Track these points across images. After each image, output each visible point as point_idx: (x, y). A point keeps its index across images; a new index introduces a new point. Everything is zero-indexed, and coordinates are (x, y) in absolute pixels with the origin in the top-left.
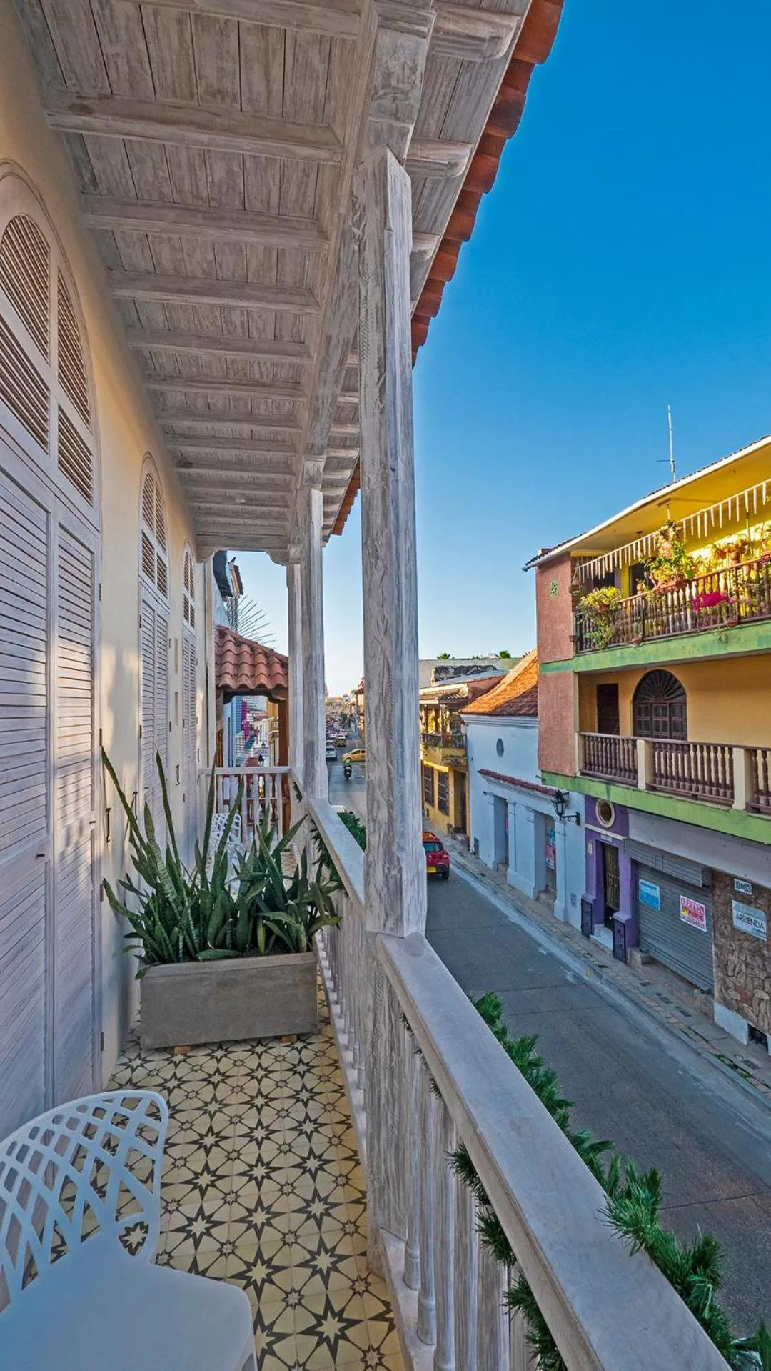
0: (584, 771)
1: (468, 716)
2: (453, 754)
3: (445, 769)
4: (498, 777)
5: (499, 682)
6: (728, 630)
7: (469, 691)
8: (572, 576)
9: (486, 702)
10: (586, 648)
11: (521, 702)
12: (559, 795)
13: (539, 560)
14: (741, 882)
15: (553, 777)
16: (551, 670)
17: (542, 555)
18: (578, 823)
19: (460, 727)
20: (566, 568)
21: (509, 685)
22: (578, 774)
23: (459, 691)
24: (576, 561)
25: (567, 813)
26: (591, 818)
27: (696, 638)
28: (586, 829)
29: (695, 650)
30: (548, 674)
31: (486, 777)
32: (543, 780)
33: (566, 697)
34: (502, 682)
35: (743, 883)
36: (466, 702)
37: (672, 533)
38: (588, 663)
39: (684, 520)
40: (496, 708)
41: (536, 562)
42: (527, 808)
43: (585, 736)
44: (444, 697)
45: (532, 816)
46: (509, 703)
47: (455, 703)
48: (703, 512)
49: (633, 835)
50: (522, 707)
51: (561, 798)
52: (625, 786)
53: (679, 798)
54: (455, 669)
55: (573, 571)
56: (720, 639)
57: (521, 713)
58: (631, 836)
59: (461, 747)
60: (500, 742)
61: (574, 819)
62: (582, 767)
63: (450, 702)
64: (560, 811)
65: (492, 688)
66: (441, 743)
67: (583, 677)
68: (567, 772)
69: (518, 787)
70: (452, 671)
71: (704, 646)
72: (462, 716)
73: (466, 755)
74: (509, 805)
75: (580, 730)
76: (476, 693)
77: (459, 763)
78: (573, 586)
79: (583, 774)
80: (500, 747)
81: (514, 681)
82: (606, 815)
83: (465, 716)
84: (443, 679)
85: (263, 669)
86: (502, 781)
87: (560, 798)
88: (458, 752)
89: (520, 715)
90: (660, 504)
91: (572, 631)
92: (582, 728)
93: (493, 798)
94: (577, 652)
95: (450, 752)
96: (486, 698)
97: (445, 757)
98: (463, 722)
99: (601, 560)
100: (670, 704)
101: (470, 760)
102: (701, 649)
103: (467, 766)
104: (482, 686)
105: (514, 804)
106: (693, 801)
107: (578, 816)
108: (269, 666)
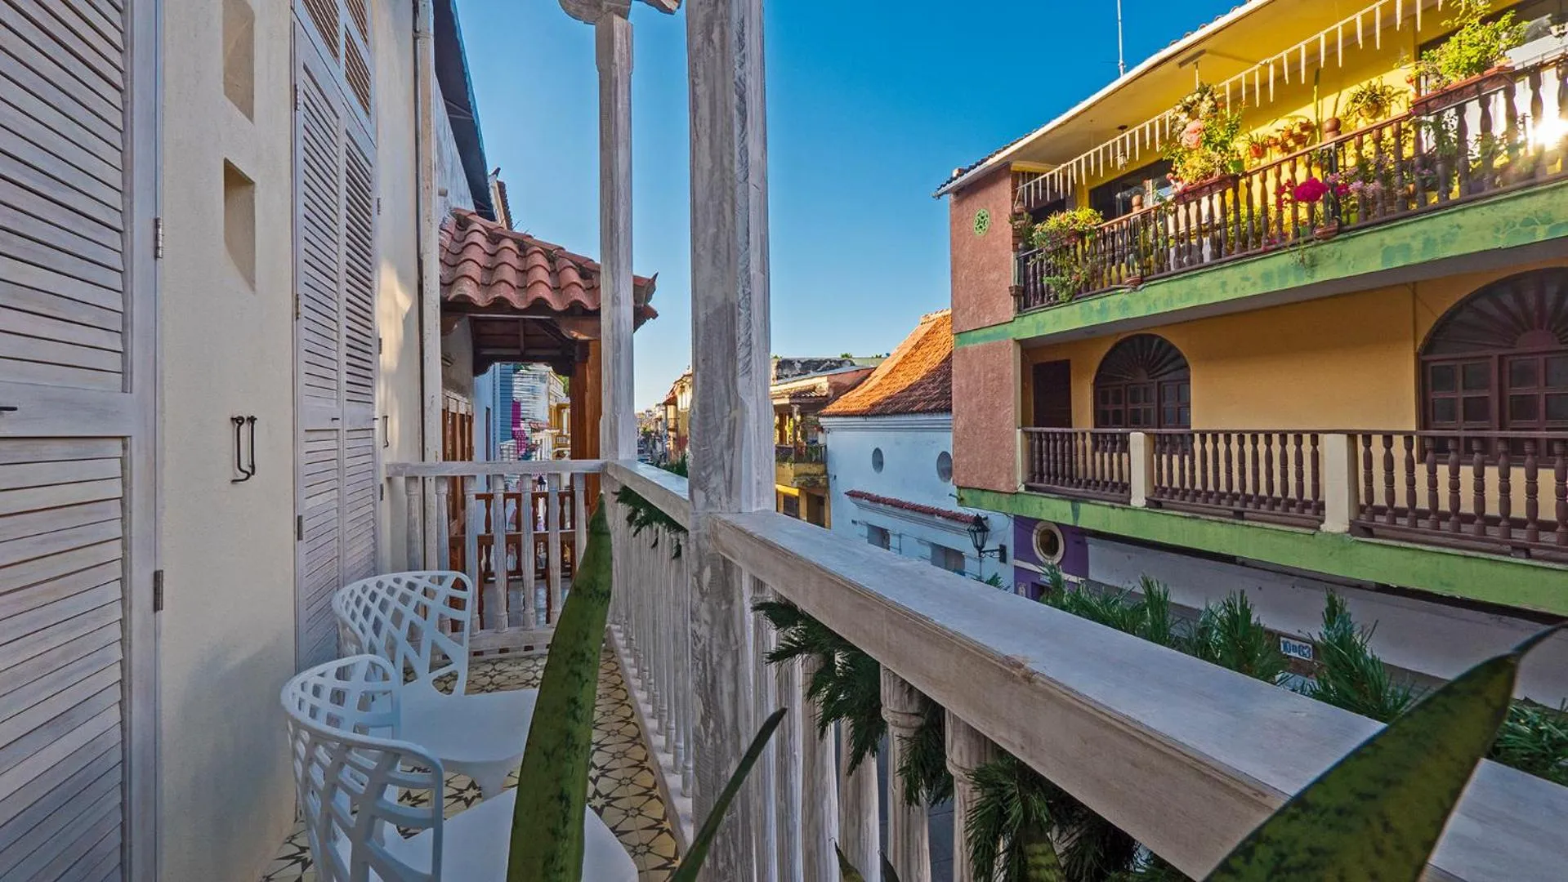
0: (1030, 484)
1: (831, 420)
2: (808, 471)
3: (795, 492)
4: (877, 500)
5: (869, 375)
6: (1316, 246)
7: (830, 387)
8: (1013, 200)
9: (854, 400)
10: (1034, 305)
11: (910, 396)
12: (978, 521)
13: (954, 183)
14: (1292, 642)
15: (976, 494)
16: (974, 341)
17: (959, 175)
18: (1003, 559)
19: (817, 435)
20: (1005, 188)
21: (886, 377)
22: (1022, 489)
23: (815, 388)
24: (1019, 177)
25: (988, 546)
26: (1023, 550)
27: (1249, 266)
28: (1016, 567)
29: (1248, 284)
30: (970, 346)
31: (858, 500)
32: (961, 501)
33: (1001, 378)
34: (873, 375)
35: (1297, 643)
36: (825, 401)
37: (1205, 106)
38: (1038, 326)
39: (1227, 84)
40: (873, 405)
41: (949, 186)
42: (920, 540)
43: (1031, 433)
44: (796, 396)
45: (928, 551)
46: (892, 400)
47: (811, 405)
48: (1267, 65)
49: (1094, 575)
50: (914, 403)
51: (982, 525)
52: (1107, 503)
53: (1211, 518)
54: (803, 364)
55: (1014, 192)
56: (1302, 260)
57: (915, 409)
58: (1090, 578)
59: (817, 462)
60: (878, 453)
61: (997, 555)
62: (1026, 478)
63: (804, 401)
64: (979, 544)
65: (861, 382)
66: (792, 457)
67: (1027, 347)
68: (1002, 487)
69: (908, 513)
70: (798, 366)
71: (1267, 277)
72: (821, 420)
73: (825, 472)
74: (891, 538)
75: (1023, 426)
76: (839, 390)
77: (817, 482)
78: (1014, 214)
79: (1028, 488)
80: (878, 459)
81: (892, 371)
82: (1050, 546)
83: (826, 420)
84: (787, 376)
85: (541, 274)
86: (882, 505)
87: (980, 526)
88: (815, 469)
89: (913, 413)
90: (1181, 64)
91: (1012, 279)
92: (1024, 423)
93: (866, 528)
94: (1019, 311)
95: (803, 468)
96: (855, 396)
97: (798, 476)
98: (821, 429)
99: (1066, 168)
100: (1159, 383)
101: (831, 479)
102: (1260, 282)
103: (827, 487)
104: (847, 380)
105: (900, 536)
106: (1237, 521)
107: (1003, 550)
108: (554, 273)
